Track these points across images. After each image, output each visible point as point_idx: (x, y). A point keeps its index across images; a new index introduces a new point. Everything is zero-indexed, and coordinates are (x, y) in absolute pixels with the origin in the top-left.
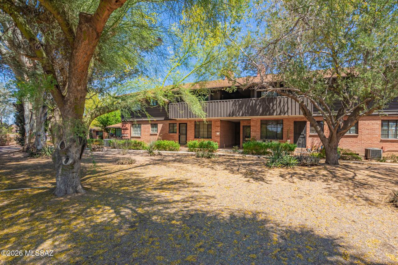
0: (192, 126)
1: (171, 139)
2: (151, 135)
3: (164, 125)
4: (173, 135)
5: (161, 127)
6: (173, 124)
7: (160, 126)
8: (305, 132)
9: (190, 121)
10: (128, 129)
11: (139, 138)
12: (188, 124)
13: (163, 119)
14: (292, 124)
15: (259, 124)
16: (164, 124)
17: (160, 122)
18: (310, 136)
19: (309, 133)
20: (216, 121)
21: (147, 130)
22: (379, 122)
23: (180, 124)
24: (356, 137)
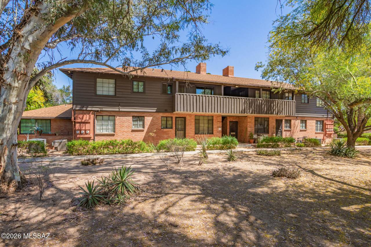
0: (193, 120)
1: (165, 136)
2: (133, 131)
3: (155, 119)
4: (168, 131)
5: (150, 121)
6: (167, 117)
7: (148, 120)
8: (282, 128)
9: (190, 115)
10: (89, 123)
11: (113, 135)
12: (188, 118)
13: (155, 111)
14: (275, 121)
15: (253, 121)
16: (154, 117)
17: (148, 114)
18: (285, 131)
19: (284, 129)
20: (218, 116)
21: (126, 124)
22: (315, 121)
23: (176, 118)
24: (305, 131)
